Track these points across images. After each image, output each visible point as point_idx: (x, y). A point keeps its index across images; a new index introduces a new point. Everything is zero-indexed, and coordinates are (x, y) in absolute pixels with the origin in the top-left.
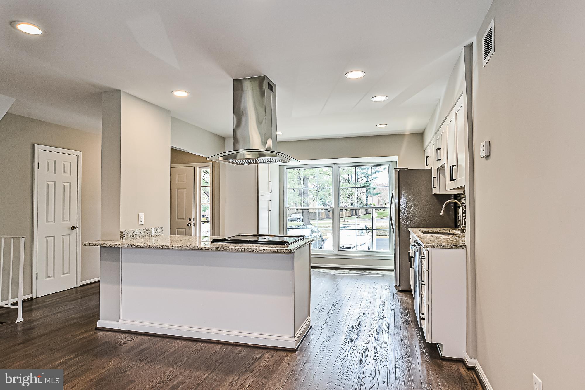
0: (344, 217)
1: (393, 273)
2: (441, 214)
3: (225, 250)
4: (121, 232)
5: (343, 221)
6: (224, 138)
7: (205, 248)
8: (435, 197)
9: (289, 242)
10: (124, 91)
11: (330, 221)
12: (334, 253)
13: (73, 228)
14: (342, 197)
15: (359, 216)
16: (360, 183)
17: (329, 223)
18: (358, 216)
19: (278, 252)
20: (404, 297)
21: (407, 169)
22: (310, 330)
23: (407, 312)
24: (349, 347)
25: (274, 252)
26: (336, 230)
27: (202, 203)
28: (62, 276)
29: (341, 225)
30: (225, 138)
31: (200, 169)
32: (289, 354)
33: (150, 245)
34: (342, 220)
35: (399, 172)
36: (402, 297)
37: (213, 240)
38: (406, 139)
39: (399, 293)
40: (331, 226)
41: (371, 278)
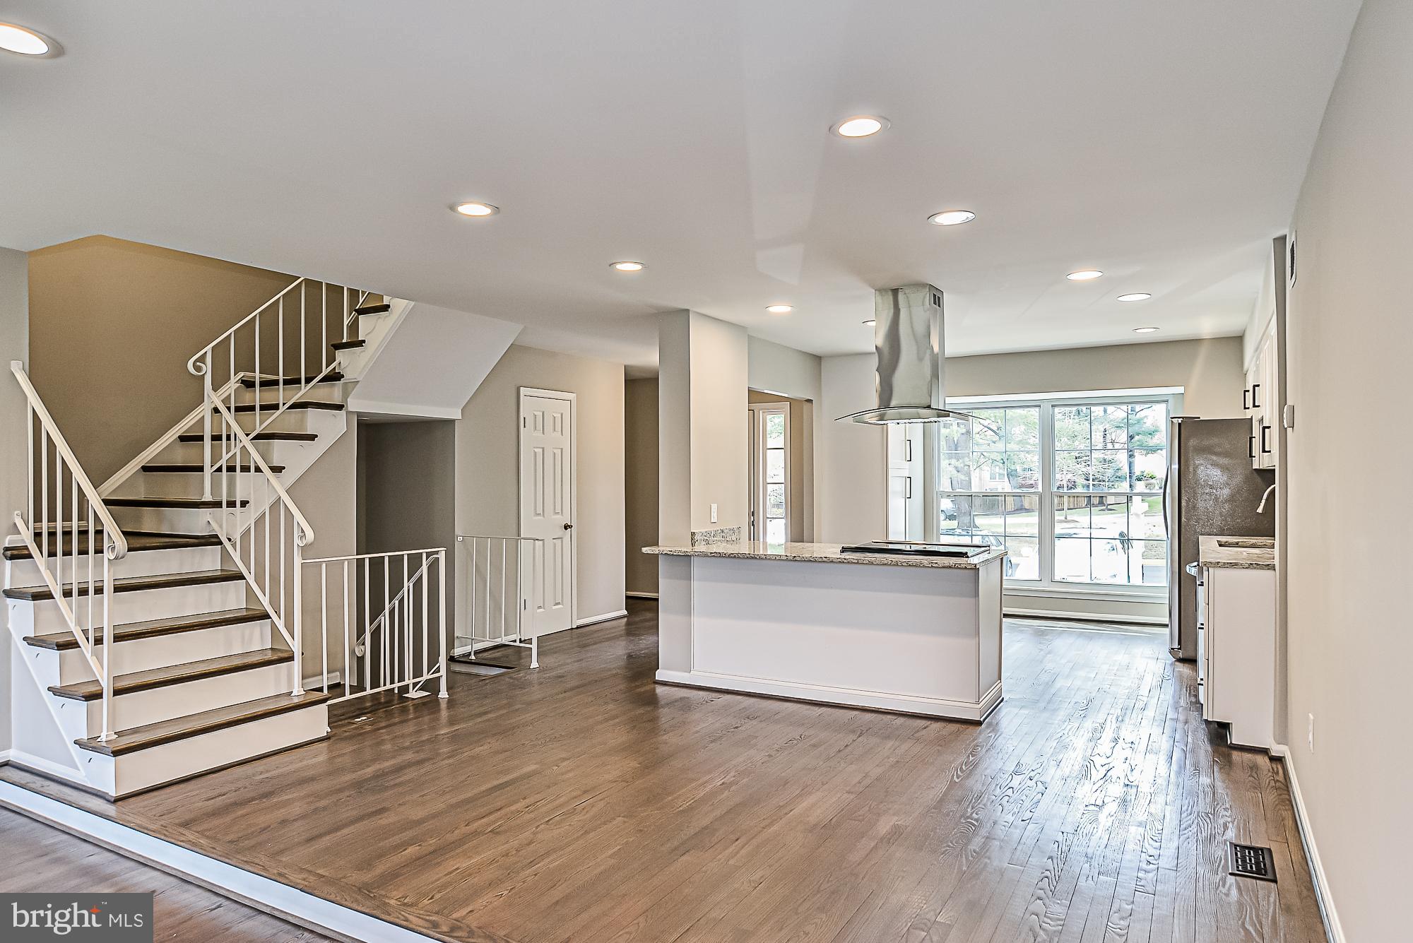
0: (1066, 508)
1: (1167, 631)
2: (1260, 510)
3: (871, 563)
4: (693, 534)
5: (1063, 518)
6: (818, 356)
7: (839, 560)
8: (1259, 475)
9: (969, 555)
10: (694, 310)
11: (1033, 519)
12: (1040, 586)
13: (566, 527)
14: (1063, 460)
15: (1109, 507)
16: (1112, 417)
17: (1028, 523)
18: (1104, 507)
19: (955, 567)
20: (1185, 669)
21: (1199, 418)
22: (1002, 704)
23: (1186, 691)
24: (1071, 726)
25: (950, 567)
26: (1046, 541)
27: (768, 481)
28: (554, 607)
29: (1059, 529)
30: (820, 357)
31: (765, 414)
32: (971, 728)
33: (749, 554)
34: (1059, 515)
35: (1180, 424)
36: (1181, 670)
37: (843, 548)
38: (1203, 351)
39: (1177, 663)
40: (1035, 531)
41: (1123, 637)
